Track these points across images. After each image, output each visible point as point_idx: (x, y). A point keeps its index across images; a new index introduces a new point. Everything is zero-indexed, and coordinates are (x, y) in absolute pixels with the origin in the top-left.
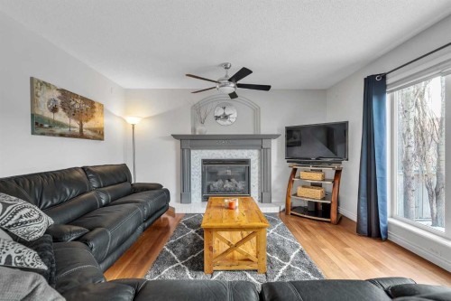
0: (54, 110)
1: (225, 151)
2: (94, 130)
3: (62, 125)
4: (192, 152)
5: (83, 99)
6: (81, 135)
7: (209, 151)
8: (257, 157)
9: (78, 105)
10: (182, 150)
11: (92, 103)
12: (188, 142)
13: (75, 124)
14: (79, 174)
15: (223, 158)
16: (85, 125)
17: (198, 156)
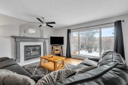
1: (33, 43)
7: (27, 43)
10: (16, 42)
15: (33, 45)
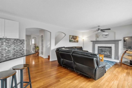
0: (72, 39)
1: (104, 44)
2: (77, 41)
3: (72, 41)
4: (96, 45)
5: (75, 36)
6: (75, 42)
8: (114, 46)
9: (74, 37)
10: (93, 44)
11: (76, 37)
12: (94, 42)
13: (74, 40)
14: (74, 48)
16: (75, 40)
17: (97, 46)
